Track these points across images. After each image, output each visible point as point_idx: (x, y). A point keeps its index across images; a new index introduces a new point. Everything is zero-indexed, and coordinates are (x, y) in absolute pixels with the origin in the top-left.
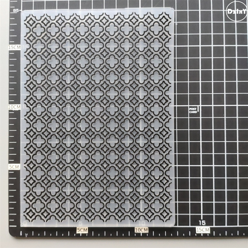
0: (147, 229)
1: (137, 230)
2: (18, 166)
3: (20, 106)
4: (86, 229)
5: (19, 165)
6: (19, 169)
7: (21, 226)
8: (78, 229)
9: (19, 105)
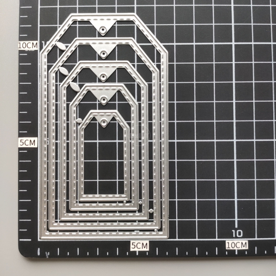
0: (246, 243)
1: (230, 246)
2: (34, 141)
3: (36, 44)
4: (147, 244)
5: (36, 139)
6: (36, 146)
7: (39, 240)
8: (133, 245)
9: (35, 42)
